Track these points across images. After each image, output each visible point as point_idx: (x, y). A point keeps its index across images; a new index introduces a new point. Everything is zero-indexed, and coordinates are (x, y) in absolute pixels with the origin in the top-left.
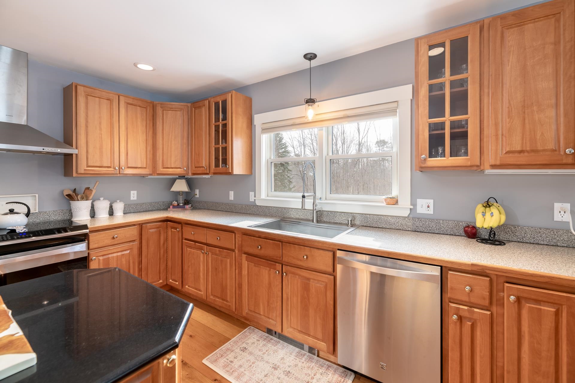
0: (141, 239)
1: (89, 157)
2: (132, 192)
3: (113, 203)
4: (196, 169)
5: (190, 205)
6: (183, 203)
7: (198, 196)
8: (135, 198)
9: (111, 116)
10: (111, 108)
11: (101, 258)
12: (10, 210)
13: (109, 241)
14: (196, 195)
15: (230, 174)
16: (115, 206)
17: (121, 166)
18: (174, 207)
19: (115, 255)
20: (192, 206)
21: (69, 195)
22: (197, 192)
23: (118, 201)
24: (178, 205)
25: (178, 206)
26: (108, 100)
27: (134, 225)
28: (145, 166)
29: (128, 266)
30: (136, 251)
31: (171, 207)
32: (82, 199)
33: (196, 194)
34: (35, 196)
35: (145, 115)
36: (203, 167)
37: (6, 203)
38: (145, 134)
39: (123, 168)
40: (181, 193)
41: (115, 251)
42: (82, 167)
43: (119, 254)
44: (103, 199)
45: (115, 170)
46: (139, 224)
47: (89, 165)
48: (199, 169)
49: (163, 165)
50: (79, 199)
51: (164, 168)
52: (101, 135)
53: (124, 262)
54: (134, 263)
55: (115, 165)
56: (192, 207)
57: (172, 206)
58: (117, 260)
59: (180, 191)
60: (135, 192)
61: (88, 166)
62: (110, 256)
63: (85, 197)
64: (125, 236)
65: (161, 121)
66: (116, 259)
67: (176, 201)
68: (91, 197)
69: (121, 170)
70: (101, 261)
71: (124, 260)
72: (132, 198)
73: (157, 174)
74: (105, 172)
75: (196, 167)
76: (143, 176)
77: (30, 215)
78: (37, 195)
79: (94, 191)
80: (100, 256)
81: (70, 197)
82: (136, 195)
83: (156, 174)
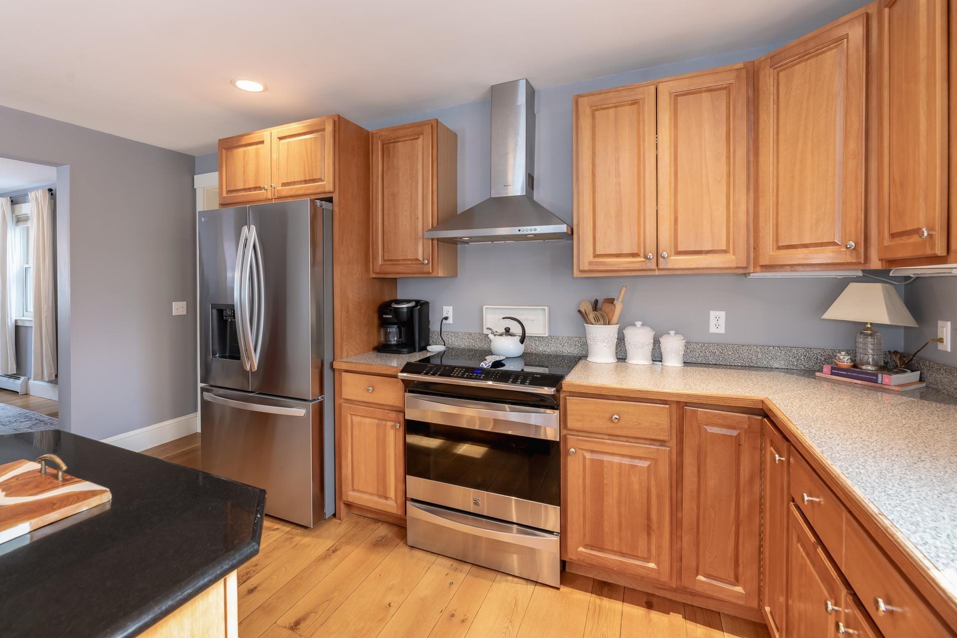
0: (681, 442)
1: (598, 235)
2: (713, 314)
3: (661, 336)
4: (898, 241)
5: (911, 377)
6: (875, 364)
7: (947, 346)
8: (722, 330)
9: (640, 138)
10: (640, 121)
11: (588, 456)
12: (505, 329)
13: (600, 424)
14: (941, 340)
16: (665, 342)
17: (660, 251)
18: (837, 370)
19: (616, 460)
20: (921, 380)
22: (945, 330)
23: (672, 333)
24: (855, 366)
25: (855, 370)
26: (632, 104)
27: (665, 402)
28: (724, 248)
29: (645, 501)
30: (664, 470)
31: (827, 368)
32: (598, 322)
33: (939, 336)
34: (545, 309)
35: (723, 107)
36: (917, 231)
37: (503, 318)
38: (724, 159)
39: (665, 254)
40: (868, 329)
41: (615, 450)
42: (587, 258)
43: (626, 461)
44: (642, 325)
45: (647, 261)
46: (678, 403)
47: (598, 252)
48: (905, 240)
49: (777, 238)
50: (593, 321)
51: (779, 248)
52: (620, 187)
53: (636, 486)
54: (659, 496)
55: (647, 250)
56: (924, 385)
57: (830, 367)
58: (620, 473)
59: (867, 323)
60: (722, 314)
61: (596, 256)
62: (606, 458)
64: (639, 424)
65: (772, 107)
66: (618, 471)
67: (848, 353)
68: (615, 319)
69: (661, 260)
70: (588, 463)
71: (635, 480)
72: (713, 329)
73: (762, 266)
74: (628, 265)
75: (893, 236)
77: (525, 340)
78: (546, 308)
79: (619, 306)
80: (587, 450)
82: (722, 322)
83: (758, 269)
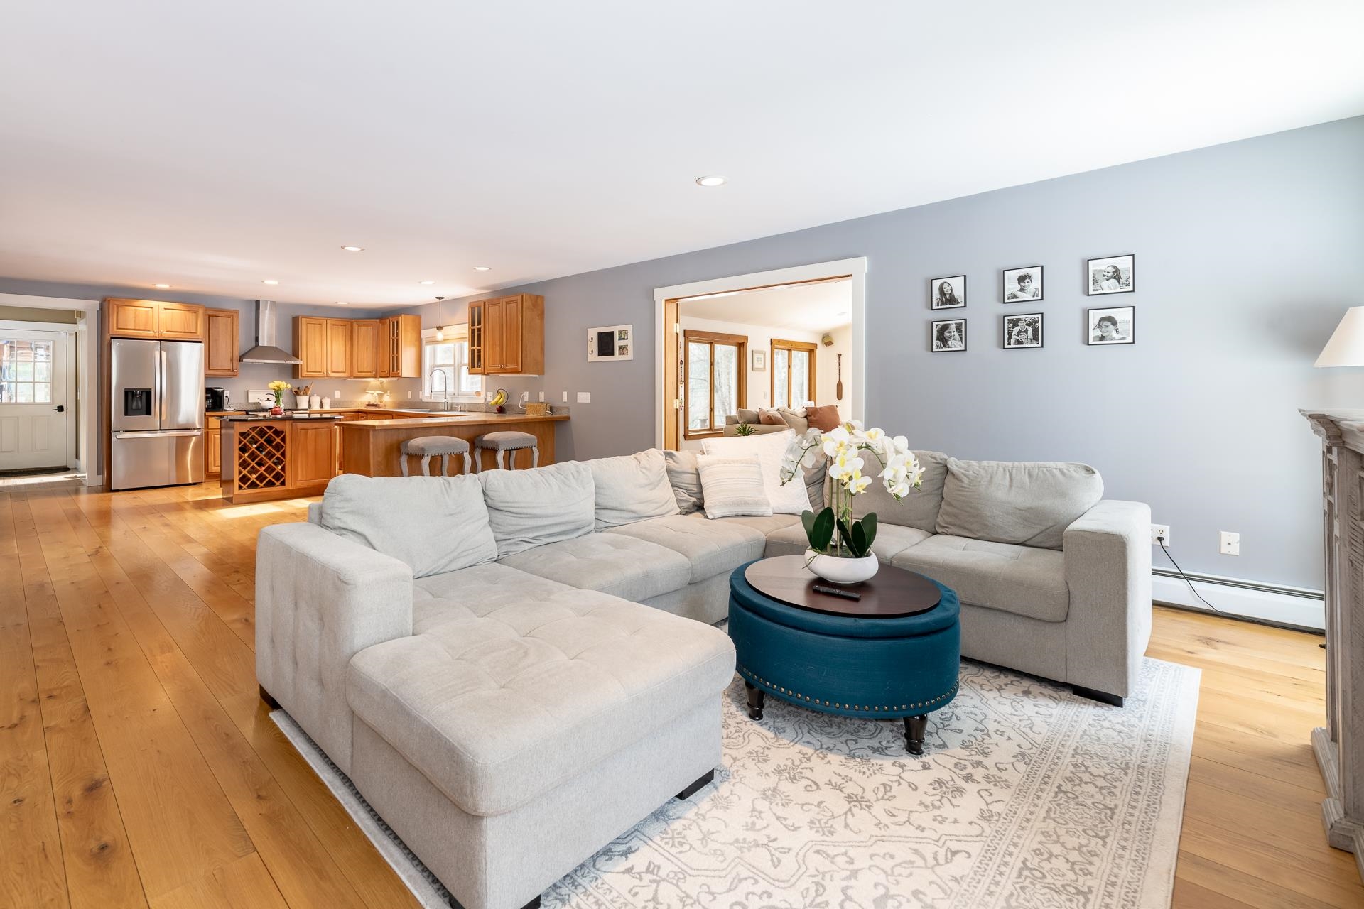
1: (309, 365)
3: (322, 397)
9: (322, 336)
10: (322, 330)
15: (401, 377)
16: (324, 401)
17: (327, 371)
21: (296, 392)
26: (320, 323)
28: (345, 371)
32: (304, 394)
39: (329, 372)
42: (304, 373)
44: (316, 394)
45: (324, 374)
50: (302, 394)
55: (324, 371)
61: (308, 372)
63: (305, 394)
65: (357, 334)
68: (309, 393)
69: (328, 374)
73: (354, 377)
74: (318, 376)
76: (345, 379)
79: (310, 389)
81: (297, 393)
83: (352, 377)
